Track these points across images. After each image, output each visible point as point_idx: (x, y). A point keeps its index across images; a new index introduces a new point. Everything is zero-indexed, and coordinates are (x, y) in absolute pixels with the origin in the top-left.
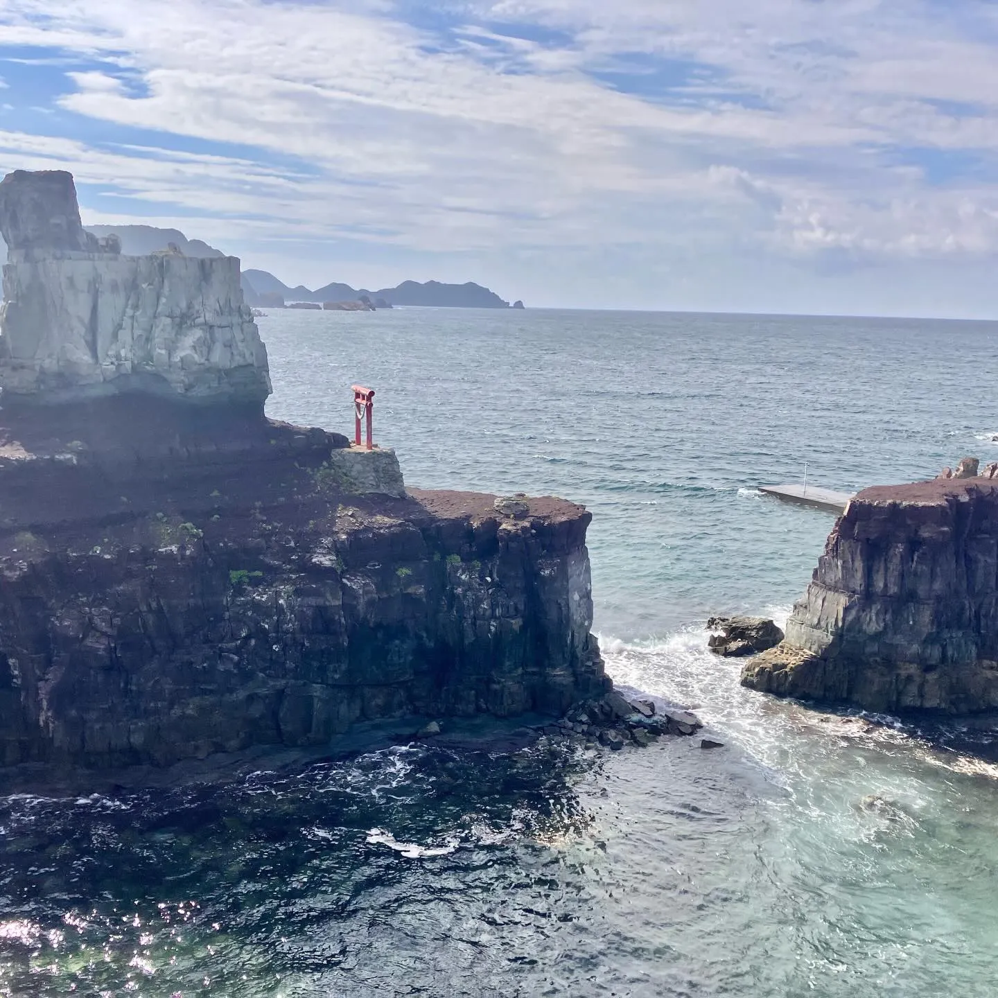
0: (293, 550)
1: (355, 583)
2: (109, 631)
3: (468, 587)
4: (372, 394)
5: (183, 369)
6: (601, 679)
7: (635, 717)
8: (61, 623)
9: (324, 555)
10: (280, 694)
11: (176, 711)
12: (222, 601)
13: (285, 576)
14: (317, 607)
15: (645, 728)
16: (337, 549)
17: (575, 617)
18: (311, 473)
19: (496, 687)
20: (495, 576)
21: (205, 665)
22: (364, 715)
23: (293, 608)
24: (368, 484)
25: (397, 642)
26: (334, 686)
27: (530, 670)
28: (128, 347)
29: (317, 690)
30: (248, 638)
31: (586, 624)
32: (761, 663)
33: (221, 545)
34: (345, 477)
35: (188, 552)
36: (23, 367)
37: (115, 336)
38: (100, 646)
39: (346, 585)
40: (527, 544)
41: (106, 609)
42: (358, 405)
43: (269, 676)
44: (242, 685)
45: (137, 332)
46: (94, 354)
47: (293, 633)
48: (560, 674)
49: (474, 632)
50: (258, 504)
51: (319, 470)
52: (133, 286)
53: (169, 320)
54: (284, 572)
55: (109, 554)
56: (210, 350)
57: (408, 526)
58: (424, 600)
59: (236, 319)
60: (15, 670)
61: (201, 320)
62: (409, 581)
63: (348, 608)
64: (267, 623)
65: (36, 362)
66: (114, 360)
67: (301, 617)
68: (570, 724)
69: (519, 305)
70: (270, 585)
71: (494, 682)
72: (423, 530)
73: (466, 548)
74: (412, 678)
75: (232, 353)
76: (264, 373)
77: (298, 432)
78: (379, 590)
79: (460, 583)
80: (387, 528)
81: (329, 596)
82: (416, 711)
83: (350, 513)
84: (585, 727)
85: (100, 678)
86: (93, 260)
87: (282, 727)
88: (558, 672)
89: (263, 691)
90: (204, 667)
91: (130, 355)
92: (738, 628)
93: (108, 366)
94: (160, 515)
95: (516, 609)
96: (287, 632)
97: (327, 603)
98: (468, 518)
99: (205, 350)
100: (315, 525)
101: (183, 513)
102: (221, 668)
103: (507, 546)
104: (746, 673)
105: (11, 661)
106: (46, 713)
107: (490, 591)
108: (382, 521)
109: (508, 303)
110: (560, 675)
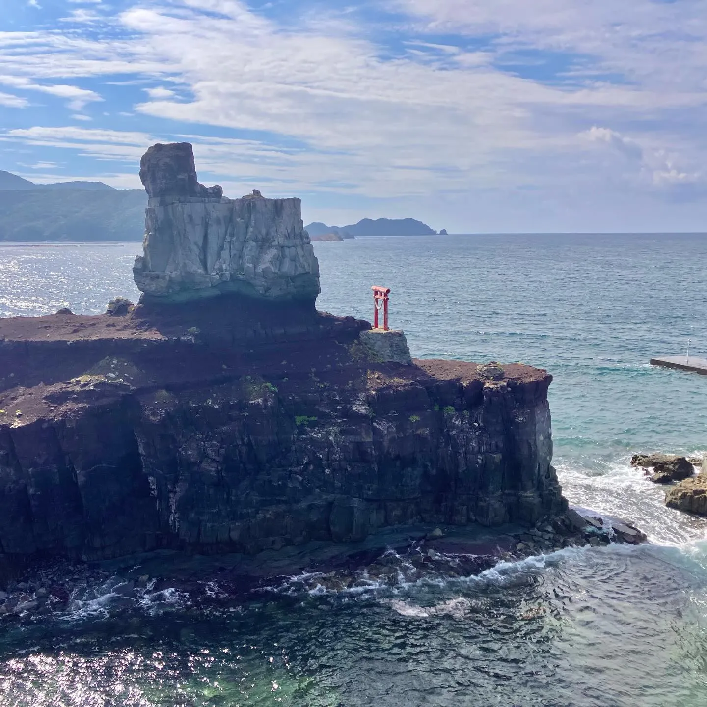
0: (338, 402)
1: (382, 426)
2: (217, 458)
3: (461, 430)
4: (388, 291)
5: (264, 277)
6: (560, 500)
7: (589, 529)
8: (185, 453)
9: (361, 405)
10: (330, 504)
11: (260, 515)
12: (290, 438)
13: (334, 421)
14: (355, 442)
15: (598, 537)
16: (369, 402)
17: (540, 453)
18: (347, 348)
19: (481, 504)
20: (480, 421)
21: (280, 483)
22: (387, 522)
23: (339, 443)
24: (386, 355)
25: (409, 469)
26: (368, 500)
27: (506, 492)
28: (227, 262)
29: (356, 502)
30: (308, 464)
31: (548, 458)
32: (683, 490)
33: (290, 398)
34: (370, 351)
35: (269, 404)
36: (158, 277)
37: (219, 256)
38: (211, 468)
39: (375, 426)
40: (504, 399)
41: (215, 443)
42: (376, 300)
43: (322, 491)
44: (304, 497)
45: (233, 252)
46: (206, 268)
47: (340, 461)
48: (530, 495)
49: (466, 464)
50: (313, 370)
51: (352, 346)
52: (230, 220)
53: (254, 243)
54: (332, 417)
55: (218, 405)
56: (281, 263)
57: (417, 385)
58: (429, 439)
59: (298, 241)
60: (153, 485)
61: (276, 243)
62: (419, 425)
63: (378, 444)
64: (321, 454)
65: (167, 274)
66: (218, 271)
67: (344, 449)
68: (540, 533)
69: (444, 232)
70: (323, 426)
71: (481, 501)
72: (427, 388)
73: (458, 401)
74: (420, 495)
75: (296, 265)
76: (316, 279)
77: (337, 319)
78: (398, 432)
79: (454, 427)
80: (402, 386)
81: (364, 435)
82: (423, 520)
83: (376, 376)
84: (551, 536)
85: (211, 491)
86: (205, 203)
87: (332, 528)
88: (528, 494)
89: (319, 502)
90: (279, 484)
91: (228, 268)
92: (658, 463)
93: (215, 276)
94: (249, 377)
95: (497, 446)
96: (335, 460)
97: (363, 440)
98: (459, 379)
99: (278, 263)
100: (353, 385)
101: (264, 376)
102: (290, 485)
103: (491, 400)
104: (671, 497)
105: (151, 479)
106: (174, 515)
107: (477, 433)
108: (399, 381)
109: (436, 232)
110: (529, 497)
